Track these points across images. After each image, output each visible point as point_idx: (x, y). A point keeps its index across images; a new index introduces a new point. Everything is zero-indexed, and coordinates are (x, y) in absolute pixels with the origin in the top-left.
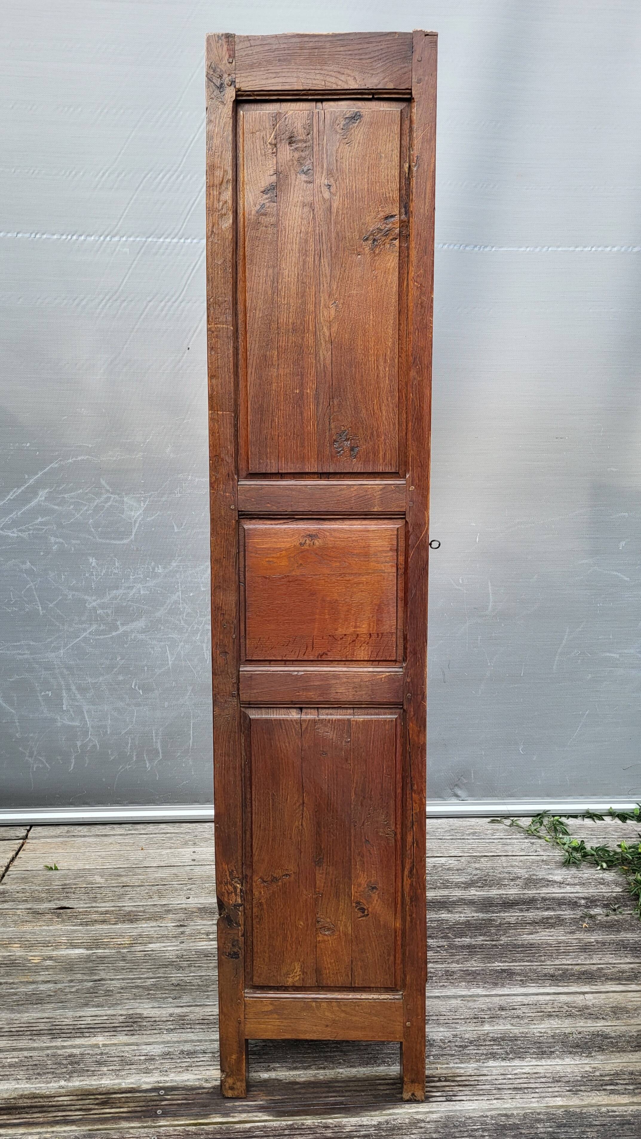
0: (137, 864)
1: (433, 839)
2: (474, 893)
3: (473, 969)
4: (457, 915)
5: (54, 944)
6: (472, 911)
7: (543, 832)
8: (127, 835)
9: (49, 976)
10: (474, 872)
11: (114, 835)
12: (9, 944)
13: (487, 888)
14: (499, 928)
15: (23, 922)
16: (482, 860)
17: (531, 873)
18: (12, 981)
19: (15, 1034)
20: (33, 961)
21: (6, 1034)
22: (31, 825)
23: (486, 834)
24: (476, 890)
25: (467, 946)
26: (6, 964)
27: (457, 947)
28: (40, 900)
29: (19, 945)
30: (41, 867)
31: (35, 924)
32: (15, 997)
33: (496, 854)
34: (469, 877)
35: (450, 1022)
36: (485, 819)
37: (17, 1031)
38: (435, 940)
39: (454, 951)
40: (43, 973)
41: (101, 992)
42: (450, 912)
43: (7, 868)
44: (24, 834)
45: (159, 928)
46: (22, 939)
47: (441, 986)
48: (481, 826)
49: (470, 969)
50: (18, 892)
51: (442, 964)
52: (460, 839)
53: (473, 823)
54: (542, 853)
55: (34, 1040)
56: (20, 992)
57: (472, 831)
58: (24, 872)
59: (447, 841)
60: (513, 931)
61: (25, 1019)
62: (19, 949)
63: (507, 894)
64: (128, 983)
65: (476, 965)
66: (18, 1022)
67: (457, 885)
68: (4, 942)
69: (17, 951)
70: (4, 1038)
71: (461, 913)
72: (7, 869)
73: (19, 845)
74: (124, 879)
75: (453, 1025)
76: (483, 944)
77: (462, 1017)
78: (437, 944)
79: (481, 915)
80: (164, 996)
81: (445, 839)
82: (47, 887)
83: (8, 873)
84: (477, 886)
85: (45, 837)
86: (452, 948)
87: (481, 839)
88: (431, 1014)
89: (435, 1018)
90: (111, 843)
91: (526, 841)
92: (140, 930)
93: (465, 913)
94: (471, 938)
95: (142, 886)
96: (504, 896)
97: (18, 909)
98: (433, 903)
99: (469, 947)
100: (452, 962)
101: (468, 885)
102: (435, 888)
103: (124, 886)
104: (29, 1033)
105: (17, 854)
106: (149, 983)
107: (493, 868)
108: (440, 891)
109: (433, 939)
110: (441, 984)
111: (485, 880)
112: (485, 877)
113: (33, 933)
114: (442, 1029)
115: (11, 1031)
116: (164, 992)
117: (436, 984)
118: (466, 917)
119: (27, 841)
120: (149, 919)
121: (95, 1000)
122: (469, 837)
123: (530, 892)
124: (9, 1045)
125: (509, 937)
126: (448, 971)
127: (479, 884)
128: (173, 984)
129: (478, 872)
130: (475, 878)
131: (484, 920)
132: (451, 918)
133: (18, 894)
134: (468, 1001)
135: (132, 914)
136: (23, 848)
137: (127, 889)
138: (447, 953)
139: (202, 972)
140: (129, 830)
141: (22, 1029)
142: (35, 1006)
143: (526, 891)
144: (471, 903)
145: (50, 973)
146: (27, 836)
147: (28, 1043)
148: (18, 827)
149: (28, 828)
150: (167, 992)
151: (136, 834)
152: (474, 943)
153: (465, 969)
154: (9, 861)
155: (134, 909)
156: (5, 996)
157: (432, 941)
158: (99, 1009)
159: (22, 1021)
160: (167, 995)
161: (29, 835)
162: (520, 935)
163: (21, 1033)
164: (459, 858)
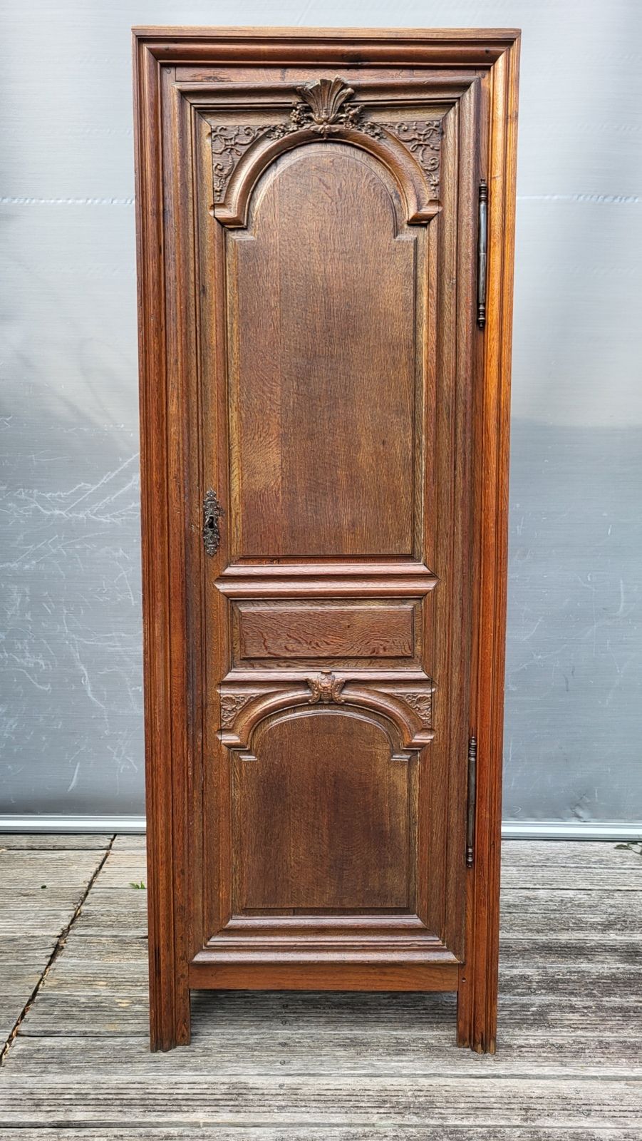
1: (556, 866)
2: (613, 937)
3: (632, 1040)
4: (600, 966)
5: (143, 984)
6: (617, 960)
9: (139, 1026)
10: (610, 910)
12: (94, 981)
13: (628, 932)
15: (108, 953)
16: (615, 894)
18: (98, 1030)
19: (102, 1102)
20: (120, 1005)
21: (93, 1102)
22: (115, 834)
23: (615, 863)
24: (616, 934)
25: (619, 1008)
26: (91, 1007)
27: (607, 1009)
28: (126, 926)
29: (105, 983)
30: (127, 884)
31: (121, 956)
32: (102, 1053)
33: (630, 889)
34: (605, 916)
35: (617, 1114)
36: (610, 844)
37: (105, 1099)
38: (579, 999)
39: (604, 1014)
40: (132, 1021)
41: (198, 1050)
42: (590, 961)
43: (91, 883)
44: (108, 844)
46: (109, 976)
47: (597, 1063)
48: (608, 853)
49: (628, 1040)
50: (102, 915)
51: (593, 1031)
52: (587, 868)
53: (597, 849)
55: (125, 1113)
56: (106, 1045)
57: (598, 858)
58: (109, 890)
59: (572, 870)
61: (113, 1083)
62: (105, 988)
64: (228, 1040)
65: (634, 1035)
66: (105, 1086)
67: (593, 926)
68: (89, 979)
69: (103, 990)
70: (90, 1108)
71: (603, 962)
72: (90, 887)
73: (103, 857)
75: (622, 1120)
76: (637, 1007)
77: (631, 1109)
78: (583, 1004)
79: (627, 966)
80: (271, 1059)
81: (568, 867)
82: (133, 910)
83: (92, 890)
84: (616, 929)
85: (129, 848)
86: (601, 1011)
87: (609, 868)
88: (592, 1102)
89: (598, 1108)
93: (608, 963)
94: (621, 997)
97: (102, 936)
98: (568, 948)
99: (621, 1009)
100: (605, 1030)
101: (607, 927)
102: (568, 930)
104: (118, 1102)
105: (101, 867)
106: (252, 1041)
107: (630, 906)
108: (574, 933)
109: (576, 996)
110: (597, 1060)
111: (624, 921)
112: (624, 917)
113: (120, 968)
114: (608, 1125)
115: (98, 1099)
116: (270, 1053)
117: (590, 1059)
118: (610, 968)
119: (111, 852)
121: (192, 1060)
122: (596, 866)
124: (96, 1118)
126: (602, 1041)
127: (618, 926)
128: (280, 1044)
129: (613, 910)
130: (612, 917)
131: (632, 974)
132: (592, 968)
133: (102, 917)
134: (634, 1086)
136: (107, 860)
138: (596, 1016)
139: (312, 1028)
141: (110, 1097)
142: (124, 1066)
144: (613, 950)
145: (141, 1021)
146: (111, 845)
147: (118, 1116)
148: (102, 836)
149: (112, 837)
150: (274, 1054)
152: (626, 1004)
153: (621, 1040)
154: (92, 875)
156: (90, 1049)
157: (575, 999)
158: (198, 1073)
159: (110, 1086)
160: (274, 1059)
161: (113, 846)
163: (109, 1102)
164: (589, 892)
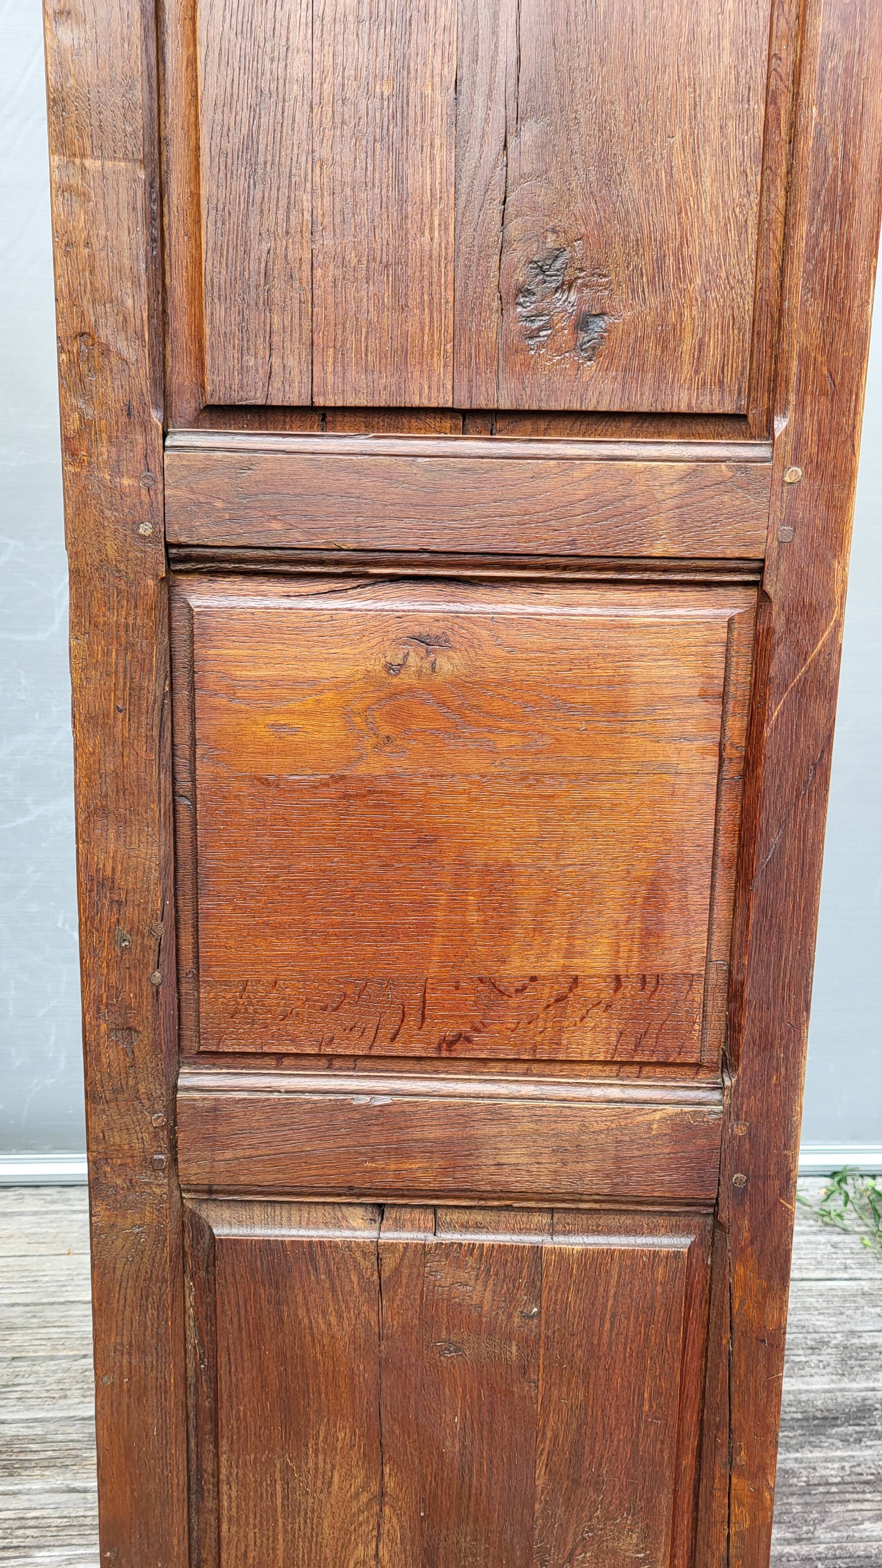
0: (51, 1294)
7: (850, 1219)
8: (47, 1213)
11: (21, 1214)
14: (808, 1499)
17: (847, 1328)
45: (66, 1497)
54: (858, 1274)
60: (839, 1508)
63: (807, 1391)
74: (18, 1338)
90: (11, 1236)
91: (822, 1238)
92: (21, 1502)
95: (52, 1358)
96: (804, 1397)
103: (13, 1359)
120: (49, 1464)
123: (854, 1385)
125: (833, 1528)
135: (16, 1447)
137: (22, 1367)
140: (53, 1202)
143: (846, 1384)
151: (66, 1212)
155: (25, 1432)
162: (857, 1522)
